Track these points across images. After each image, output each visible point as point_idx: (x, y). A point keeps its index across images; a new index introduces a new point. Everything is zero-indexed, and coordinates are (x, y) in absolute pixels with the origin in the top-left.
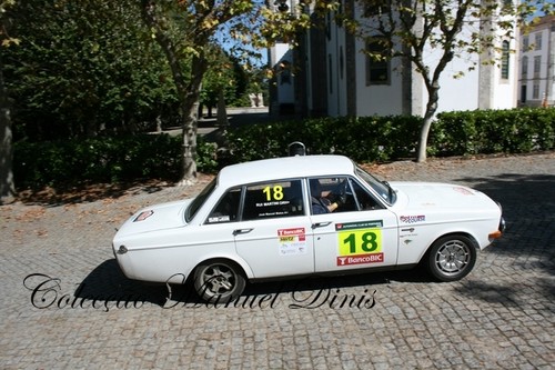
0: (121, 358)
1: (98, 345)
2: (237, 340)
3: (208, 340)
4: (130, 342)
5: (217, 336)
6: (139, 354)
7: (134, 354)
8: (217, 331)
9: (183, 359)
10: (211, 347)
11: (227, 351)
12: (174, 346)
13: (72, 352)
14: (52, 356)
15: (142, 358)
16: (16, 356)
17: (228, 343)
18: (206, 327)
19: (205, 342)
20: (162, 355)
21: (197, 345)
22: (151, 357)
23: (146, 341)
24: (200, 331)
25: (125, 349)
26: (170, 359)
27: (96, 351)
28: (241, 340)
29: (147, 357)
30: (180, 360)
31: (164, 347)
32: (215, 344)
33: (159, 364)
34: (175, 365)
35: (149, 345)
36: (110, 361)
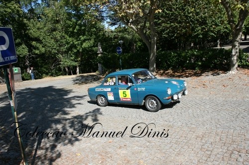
0: (195, 149)
1: (185, 141)
3: (239, 152)
4: (199, 143)
5: (244, 151)
6: (203, 150)
7: (201, 149)
8: (244, 149)
9: (225, 158)
10: (240, 155)
12: (221, 150)
13: (174, 142)
15: (205, 152)
18: (238, 145)
19: (237, 152)
20: (214, 153)
21: (232, 153)
22: (209, 153)
23: (207, 145)
24: (235, 146)
25: (197, 146)
26: (218, 156)
27: (184, 144)
29: (207, 152)
30: (223, 158)
31: (215, 150)
32: (243, 155)
33: (213, 157)
34: (221, 159)
35: (208, 147)
36: (190, 149)
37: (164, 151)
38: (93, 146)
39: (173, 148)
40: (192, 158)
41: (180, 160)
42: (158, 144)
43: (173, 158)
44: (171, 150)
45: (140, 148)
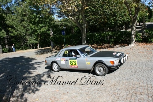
0: (110, 93)
1: (104, 88)
2: (146, 96)
3: (136, 94)
4: (113, 90)
5: (139, 93)
6: (115, 93)
7: (113, 93)
9: (128, 98)
10: (137, 96)
11: (142, 99)
12: (125, 93)
13: (97, 89)
14: (92, 89)
15: (116, 95)
17: (143, 97)
18: (136, 90)
19: (135, 94)
20: (121, 95)
21: (132, 95)
22: (118, 95)
23: (117, 90)
24: (134, 90)
25: (111, 91)
26: (124, 97)
27: (103, 90)
28: (147, 97)
29: (117, 95)
30: (127, 98)
31: (122, 93)
32: (138, 96)
33: (120, 98)
34: (125, 99)
35: (118, 92)
36: (107, 94)
37: (91, 95)
38: (46, 94)
39: (96, 93)
40: (108, 99)
41: (100, 101)
42: (87, 91)
43: (96, 100)
44: (95, 95)
45: (76, 94)
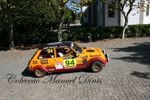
0: (41, 90)
1: (35, 86)
2: (71, 86)
3: (64, 86)
4: (43, 86)
5: (66, 85)
6: (46, 89)
7: (45, 89)
9: (57, 90)
10: (65, 87)
11: (69, 89)
12: (55, 87)
13: (29, 88)
14: (24, 89)
16: (15, 88)
17: (69, 87)
20: (52, 89)
21: (61, 87)
22: (49, 90)
23: (48, 86)
25: (42, 87)
26: (54, 90)
27: (35, 88)
28: (73, 86)
29: (48, 90)
31: (52, 87)
33: (51, 92)
34: (55, 92)
35: (48, 87)
36: (38, 90)
37: (22, 95)
39: (28, 92)
40: (40, 95)
41: (33, 98)
42: (18, 92)
43: (29, 98)
44: (27, 93)
45: (6, 97)
